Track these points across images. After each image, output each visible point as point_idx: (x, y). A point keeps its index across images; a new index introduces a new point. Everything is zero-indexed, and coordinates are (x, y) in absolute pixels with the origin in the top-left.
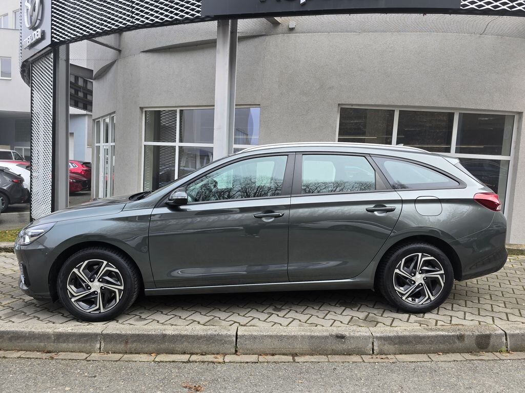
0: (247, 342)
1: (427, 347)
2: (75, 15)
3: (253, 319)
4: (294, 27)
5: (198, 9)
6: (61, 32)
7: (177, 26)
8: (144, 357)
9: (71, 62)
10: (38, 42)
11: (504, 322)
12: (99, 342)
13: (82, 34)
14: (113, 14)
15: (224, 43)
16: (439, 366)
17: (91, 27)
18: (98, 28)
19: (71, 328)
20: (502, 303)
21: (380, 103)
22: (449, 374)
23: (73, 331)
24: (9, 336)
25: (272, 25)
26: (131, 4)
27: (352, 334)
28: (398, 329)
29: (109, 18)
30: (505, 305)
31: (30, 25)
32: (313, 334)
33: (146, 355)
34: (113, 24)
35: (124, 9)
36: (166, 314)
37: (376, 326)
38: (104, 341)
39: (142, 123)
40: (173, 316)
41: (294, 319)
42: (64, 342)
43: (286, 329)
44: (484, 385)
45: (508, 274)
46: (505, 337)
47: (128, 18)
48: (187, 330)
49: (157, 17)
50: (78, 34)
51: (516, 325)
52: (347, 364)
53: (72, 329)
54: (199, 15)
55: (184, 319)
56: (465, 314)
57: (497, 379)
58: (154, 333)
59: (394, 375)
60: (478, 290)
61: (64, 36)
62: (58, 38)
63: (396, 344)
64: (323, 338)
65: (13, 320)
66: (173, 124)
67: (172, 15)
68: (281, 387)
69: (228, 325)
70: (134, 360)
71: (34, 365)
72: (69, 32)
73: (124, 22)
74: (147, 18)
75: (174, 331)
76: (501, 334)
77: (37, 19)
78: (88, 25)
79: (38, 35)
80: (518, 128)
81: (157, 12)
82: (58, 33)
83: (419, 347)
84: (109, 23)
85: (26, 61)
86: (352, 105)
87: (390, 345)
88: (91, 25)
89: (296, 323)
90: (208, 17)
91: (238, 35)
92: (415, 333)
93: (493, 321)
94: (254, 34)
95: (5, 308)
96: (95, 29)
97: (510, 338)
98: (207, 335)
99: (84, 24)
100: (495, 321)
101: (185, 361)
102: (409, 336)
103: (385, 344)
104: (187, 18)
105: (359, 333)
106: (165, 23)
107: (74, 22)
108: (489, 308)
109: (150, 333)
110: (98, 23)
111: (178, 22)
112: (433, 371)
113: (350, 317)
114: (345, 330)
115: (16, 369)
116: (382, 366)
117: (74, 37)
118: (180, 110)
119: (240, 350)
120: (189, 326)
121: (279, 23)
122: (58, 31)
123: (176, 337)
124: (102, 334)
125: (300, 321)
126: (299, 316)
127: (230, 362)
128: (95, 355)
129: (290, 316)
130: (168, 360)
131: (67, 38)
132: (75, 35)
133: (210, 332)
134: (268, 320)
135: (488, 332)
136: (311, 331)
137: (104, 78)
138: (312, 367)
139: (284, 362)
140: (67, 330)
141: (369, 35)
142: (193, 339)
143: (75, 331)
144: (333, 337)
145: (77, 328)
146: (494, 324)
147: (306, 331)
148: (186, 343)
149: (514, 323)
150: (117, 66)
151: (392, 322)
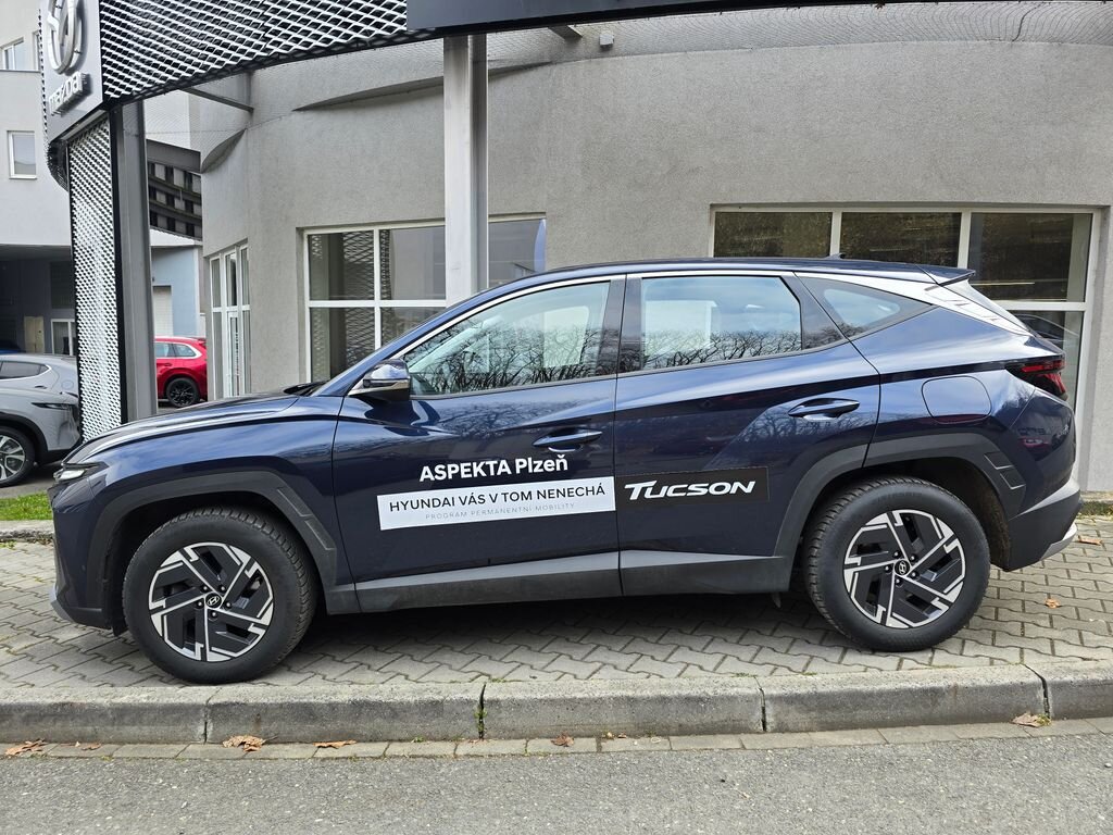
0: (503, 715)
1: (876, 715)
2: (149, 40)
3: (518, 667)
4: (610, 42)
5: (400, 16)
6: (121, 78)
7: (358, 53)
8: (293, 751)
9: (147, 137)
10: (77, 99)
11: (1044, 659)
12: (201, 721)
13: (164, 79)
14: (226, 35)
15: (459, 84)
16: (900, 752)
17: (182, 64)
18: (197, 65)
19: (145, 695)
20: (1045, 619)
21: (799, 198)
22: (919, 768)
23: (151, 701)
24: (23, 714)
25: (563, 41)
26: (261, 11)
27: (719, 692)
28: (818, 678)
29: (218, 43)
30: (1051, 622)
31: (60, 64)
32: (638, 694)
33: (297, 745)
34: (227, 56)
35: (248, 23)
36: (341, 662)
37: (772, 673)
38: (213, 720)
39: (302, 261)
40: (355, 664)
41: (605, 664)
42: (133, 724)
43: (584, 686)
44: (989, 789)
46: (1042, 690)
47: (257, 42)
48: (380, 693)
49: (317, 37)
51: (1068, 665)
52: (708, 754)
53: (148, 698)
54: (403, 28)
55: (378, 670)
56: (963, 644)
57: (1020, 777)
58: (312, 700)
59: (803, 774)
60: (998, 593)
61: (128, 85)
62: (117, 89)
63: (813, 710)
64: (660, 701)
65: (32, 682)
67: (347, 31)
68: (568, 804)
69: (467, 679)
70: (272, 756)
71: (72, 771)
72: (138, 77)
73: (250, 50)
74: (297, 40)
75: (354, 695)
76: (1034, 684)
77: (73, 51)
78: (175, 61)
79: (75, 85)
80: (1100, 241)
81: (316, 25)
82: (116, 80)
83: (861, 714)
84: (219, 53)
85: (57, 140)
86: (740, 206)
87: (800, 713)
88: (183, 59)
89: (607, 673)
90: (423, 31)
91: (489, 66)
92: (854, 687)
93: (1022, 658)
94: (526, 62)
95: (17, 657)
96: (190, 67)
97: (1053, 692)
98: (421, 702)
99: (168, 58)
100: (1025, 656)
101: (376, 755)
102: (840, 694)
103: (788, 711)
104: (379, 37)
105: (735, 689)
106: (335, 49)
107: (148, 54)
108: (1016, 629)
109: (305, 700)
110: (196, 55)
111: (360, 45)
112: (886, 764)
113: (720, 656)
114: (708, 684)
115: (35, 780)
116: (781, 757)
117: (150, 86)
118: (381, 231)
119: (490, 732)
120: (386, 685)
121: (580, 37)
122: (115, 75)
123: (359, 708)
124: (208, 706)
125: (615, 668)
126: (614, 658)
127: (467, 755)
128: (196, 749)
129: (596, 658)
130: (340, 756)
131: (134, 88)
132: (150, 82)
133: (427, 696)
134: (548, 669)
135: (1006, 681)
136: (635, 687)
137: (223, 168)
138: (636, 762)
139: (579, 753)
140: (138, 698)
141: (771, 54)
142: (392, 710)
143: (155, 701)
144: (679, 698)
145: (158, 695)
146: (1022, 662)
147: (626, 688)
148: (378, 720)
149: (1064, 659)
150: (247, 141)
151: (807, 665)
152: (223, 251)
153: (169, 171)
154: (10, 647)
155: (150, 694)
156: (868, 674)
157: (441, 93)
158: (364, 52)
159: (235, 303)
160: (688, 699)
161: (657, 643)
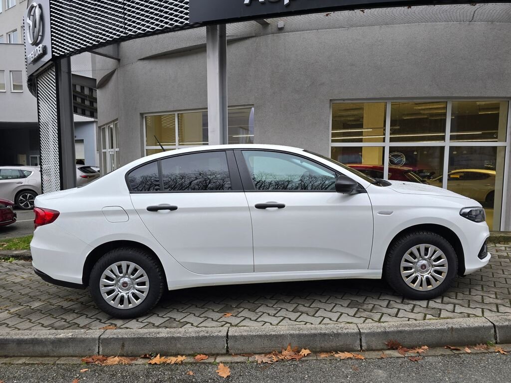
0: (238, 342)
1: (414, 342)
3: (244, 319)
4: (283, 26)
5: (186, 16)
6: (60, 47)
7: (167, 34)
8: (139, 361)
9: (72, 73)
10: (40, 57)
11: (493, 314)
12: (97, 346)
13: (79, 47)
14: (107, 27)
16: (426, 360)
18: (94, 40)
20: (493, 294)
21: (371, 96)
22: (436, 368)
23: (73, 337)
25: (261, 26)
26: (123, 16)
27: (339, 331)
29: (104, 30)
30: (496, 296)
31: (33, 41)
32: (301, 332)
34: (108, 36)
35: (117, 21)
36: (161, 317)
37: (364, 322)
38: (102, 346)
39: (143, 128)
41: (285, 318)
42: (65, 347)
43: (276, 329)
45: (502, 263)
46: (493, 329)
47: (121, 30)
48: (179, 333)
49: (148, 27)
50: (77, 48)
51: (506, 317)
52: (334, 361)
53: (72, 335)
54: (188, 22)
55: (179, 321)
57: (484, 372)
59: (380, 371)
61: (63, 50)
62: (58, 52)
63: (384, 340)
64: (312, 336)
67: (162, 24)
69: (220, 326)
72: (68, 46)
74: (139, 29)
75: (168, 333)
76: (489, 326)
77: (39, 35)
78: (84, 39)
81: (148, 22)
83: (407, 342)
86: (344, 100)
87: (378, 341)
88: (88, 38)
89: (286, 321)
90: (197, 23)
91: (227, 38)
92: (403, 328)
93: (483, 313)
94: (244, 36)
95: (12, 316)
97: (499, 330)
98: (199, 336)
99: (81, 37)
102: (397, 332)
103: (372, 340)
104: (177, 26)
105: (347, 330)
106: (157, 32)
107: (72, 36)
108: (479, 298)
110: (94, 36)
111: (168, 30)
112: (420, 366)
113: (340, 314)
114: (334, 328)
115: (20, 375)
116: (370, 363)
117: (73, 50)
119: (232, 352)
120: (182, 329)
121: (269, 24)
122: (57, 45)
123: (170, 340)
124: (100, 339)
125: (290, 319)
126: (289, 315)
127: (221, 362)
129: (280, 315)
131: (66, 51)
133: (202, 334)
134: (259, 320)
135: (476, 325)
136: (300, 329)
137: (107, 86)
138: (300, 366)
140: (68, 335)
141: (357, 30)
142: (186, 340)
143: (76, 336)
144: (320, 334)
145: (77, 333)
146: (483, 316)
147: (295, 330)
148: (179, 345)
149: (503, 314)
150: (117, 74)
151: (381, 318)
152: (107, 124)
153: (82, 88)
154: (9, 311)
155: (73, 333)
156: (410, 322)
157: (205, 51)
158: (170, 33)
159: (112, 148)
160: (325, 335)
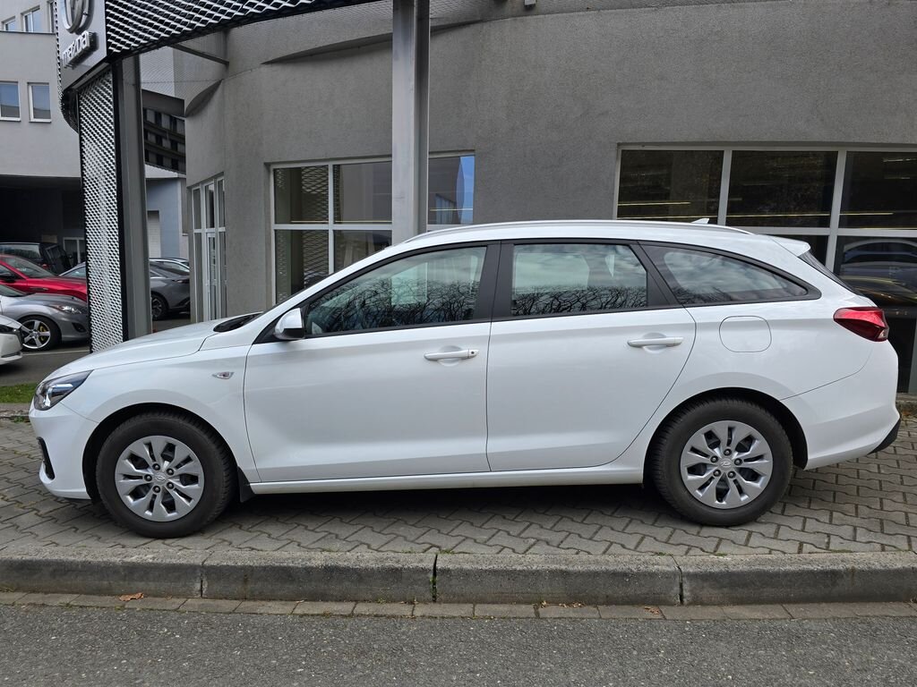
0: (454, 582)
3: (463, 540)
6: (122, 35)
8: (275, 608)
9: (143, 87)
10: (86, 54)
12: (198, 580)
13: (157, 36)
15: (407, 40)
16: (805, 627)
17: (173, 23)
18: (185, 24)
23: (156, 561)
24: (51, 569)
25: (493, 2)
27: (642, 568)
28: (728, 558)
31: (71, 24)
32: (570, 568)
33: (277, 603)
36: (313, 531)
37: (687, 553)
38: (208, 579)
39: (269, 191)
40: (324, 534)
41: (538, 540)
43: (523, 560)
44: (890, 663)
48: (348, 560)
55: (345, 540)
56: (855, 530)
58: (291, 565)
59: (720, 643)
66: (324, 191)
68: (513, 663)
69: (420, 550)
70: (258, 611)
71: (92, 619)
72: (136, 34)
73: (229, 10)
75: (326, 560)
77: (82, 14)
79: (84, 43)
82: (118, 37)
84: (203, 13)
85: (68, 89)
89: (540, 546)
91: (431, 23)
94: (460, 21)
96: (179, 26)
98: (383, 568)
100: (913, 544)
101: (346, 614)
103: (703, 587)
109: (285, 564)
112: (794, 638)
113: (639, 537)
114: (630, 562)
115: (61, 626)
116: (699, 627)
117: (145, 42)
118: (334, 166)
119: (442, 597)
120: (353, 553)
122: (117, 33)
123: (330, 572)
124: (203, 566)
125: (548, 543)
126: (546, 535)
127: (423, 616)
128: (194, 603)
129: (530, 535)
130: (316, 613)
131: (133, 44)
132: (145, 39)
133: (388, 564)
134: (491, 543)
135: (899, 566)
136: (567, 562)
137: (204, 112)
138: (571, 628)
139: (520, 618)
140: (145, 558)
141: (674, 12)
142: (359, 575)
143: (160, 561)
144: (607, 573)
145: (162, 556)
146: (910, 549)
147: (559, 562)
148: (347, 583)
150: (224, 90)
151: (717, 546)
152: (202, 182)
153: (158, 116)
154: (39, 511)
155: (155, 555)
156: (773, 556)
157: (390, 47)
158: (325, 11)
159: (212, 226)
160: (615, 574)
161: (582, 522)
